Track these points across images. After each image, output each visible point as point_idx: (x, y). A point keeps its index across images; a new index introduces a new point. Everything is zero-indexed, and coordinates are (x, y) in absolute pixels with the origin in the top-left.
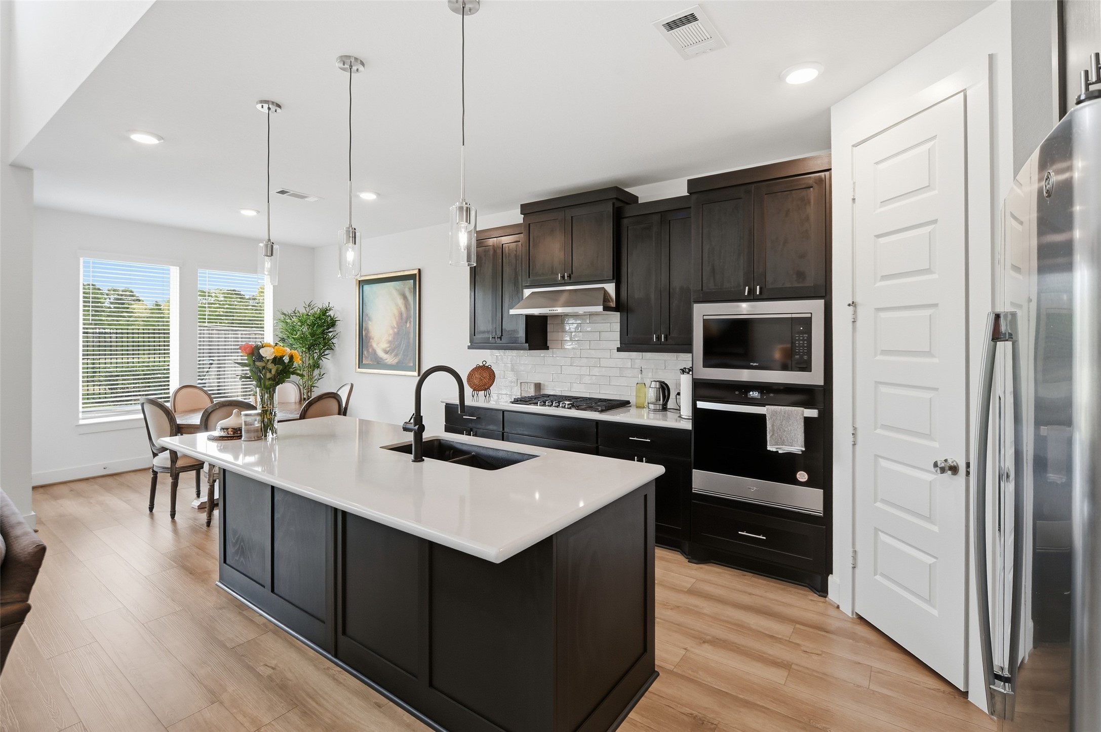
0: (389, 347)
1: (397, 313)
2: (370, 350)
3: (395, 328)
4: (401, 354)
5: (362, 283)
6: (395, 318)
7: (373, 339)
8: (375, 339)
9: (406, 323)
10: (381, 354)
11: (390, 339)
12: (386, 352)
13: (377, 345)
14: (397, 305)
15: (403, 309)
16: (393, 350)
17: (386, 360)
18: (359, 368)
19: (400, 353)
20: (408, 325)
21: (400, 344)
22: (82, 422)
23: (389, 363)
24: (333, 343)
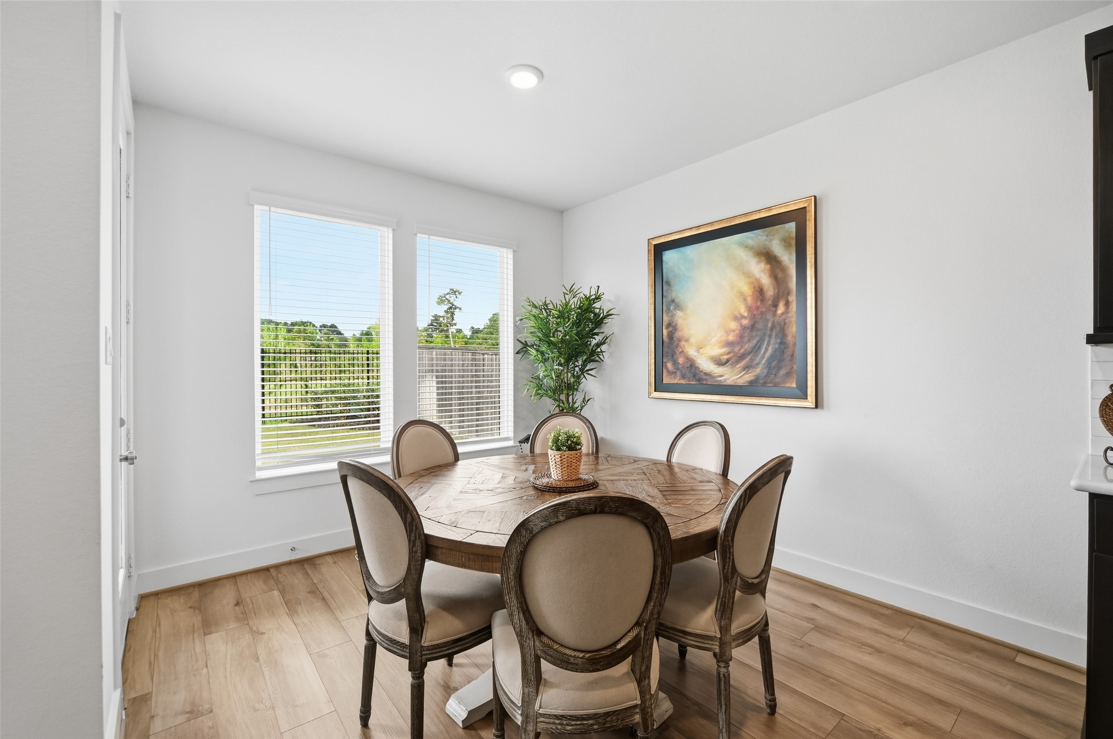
0: (729, 353)
1: (747, 290)
2: (681, 360)
3: (743, 317)
4: (761, 366)
5: (659, 250)
6: (745, 300)
7: (687, 341)
8: (693, 340)
9: (776, 306)
10: (705, 365)
11: (731, 338)
12: (720, 363)
13: (698, 351)
14: (748, 275)
15: (766, 281)
16: (742, 357)
17: (721, 376)
18: (655, 391)
19: (758, 364)
20: (780, 311)
21: (756, 349)
22: (260, 475)
23: (729, 382)
24: (602, 352)
